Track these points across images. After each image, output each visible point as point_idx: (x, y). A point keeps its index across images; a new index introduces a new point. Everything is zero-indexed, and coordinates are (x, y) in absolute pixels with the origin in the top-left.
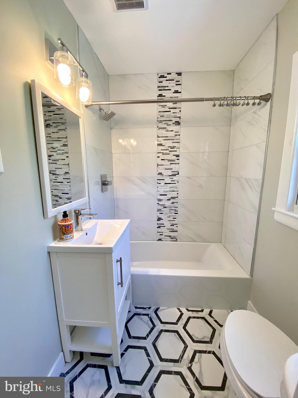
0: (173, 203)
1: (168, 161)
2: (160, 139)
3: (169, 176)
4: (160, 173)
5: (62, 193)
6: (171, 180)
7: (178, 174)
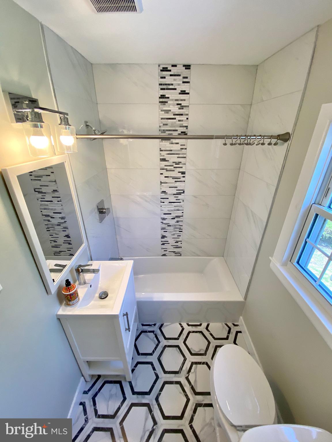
0: (178, 222)
1: (173, 178)
2: (163, 153)
3: (174, 194)
4: (164, 192)
5: (54, 213)
6: (176, 198)
7: (184, 192)
